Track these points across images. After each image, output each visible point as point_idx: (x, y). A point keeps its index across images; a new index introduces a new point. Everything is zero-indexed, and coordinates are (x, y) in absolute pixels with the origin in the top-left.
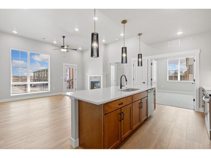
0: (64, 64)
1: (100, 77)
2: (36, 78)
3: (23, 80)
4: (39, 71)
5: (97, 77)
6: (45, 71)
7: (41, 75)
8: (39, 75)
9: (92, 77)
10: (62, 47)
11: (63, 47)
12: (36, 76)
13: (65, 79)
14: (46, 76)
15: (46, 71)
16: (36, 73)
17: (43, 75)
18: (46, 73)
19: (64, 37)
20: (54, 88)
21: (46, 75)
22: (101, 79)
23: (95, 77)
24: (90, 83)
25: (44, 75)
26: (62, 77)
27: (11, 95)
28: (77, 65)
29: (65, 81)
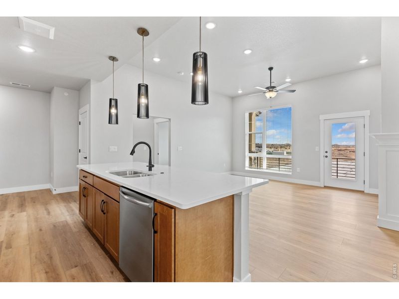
19: (271, 69)
20: (299, 170)
26: (318, 147)
27: (247, 169)
28: (369, 111)
29: (326, 157)
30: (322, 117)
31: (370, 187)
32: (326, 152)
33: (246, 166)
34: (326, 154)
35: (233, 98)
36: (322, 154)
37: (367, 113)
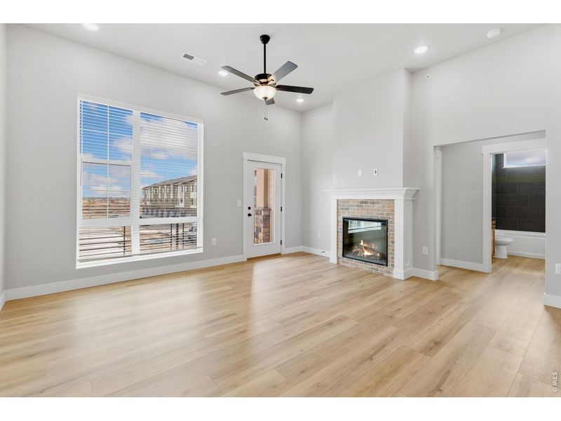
0: (246, 156)
1: (392, 201)
2: (148, 203)
3: (120, 206)
4: (155, 187)
5: (373, 202)
6: (170, 185)
7: (160, 194)
8: (156, 195)
9: (347, 201)
10: (259, 77)
11: (262, 77)
12: (148, 197)
13: (249, 208)
14: (172, 197)
15: (172, 186)
16: (149, 191)
17: (165, 194)
18: (172, 192)
19: (265, 39)
20: (214, 242)
21: (172, 194)
22: (393, 211)
23: (365, 202)
24: (341, 224)
25: (168, 194)
31: (285, 248)
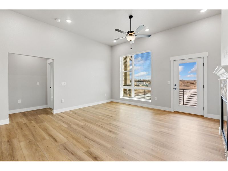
20: (156, 99)
26: (169, 82)
27: (121, 97)
28: (207, 53)
29: (175, 89)
30: (172, 59)
31: (208, 113)
32: (175, 85)
33: (121, 95)
34: (175, 87)
35: (112, 47)
36: (173, 86)
37: (205, 54)
